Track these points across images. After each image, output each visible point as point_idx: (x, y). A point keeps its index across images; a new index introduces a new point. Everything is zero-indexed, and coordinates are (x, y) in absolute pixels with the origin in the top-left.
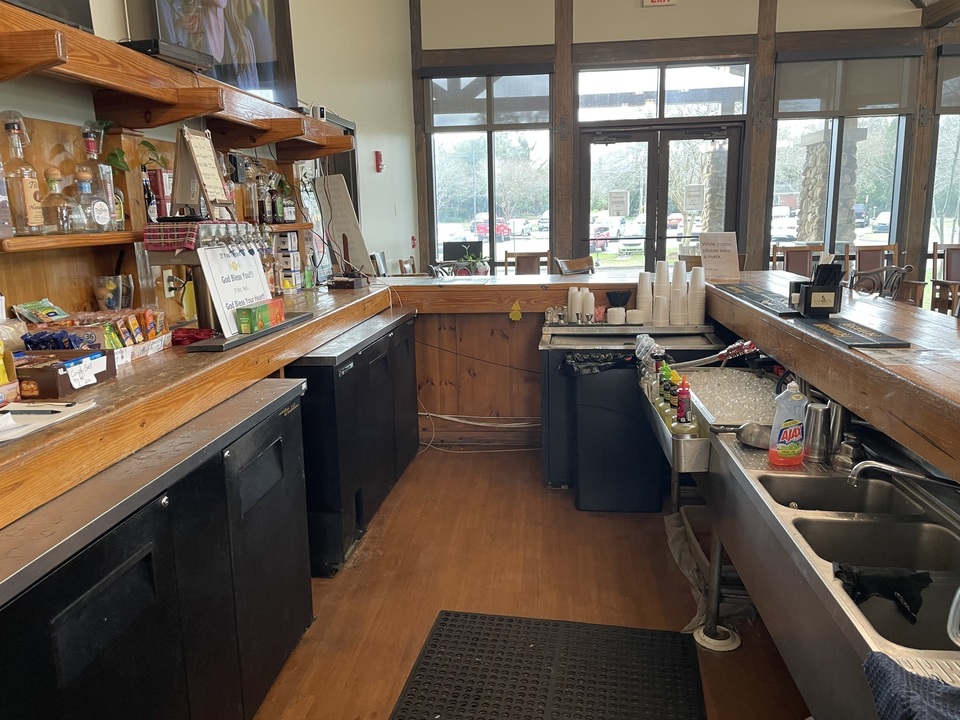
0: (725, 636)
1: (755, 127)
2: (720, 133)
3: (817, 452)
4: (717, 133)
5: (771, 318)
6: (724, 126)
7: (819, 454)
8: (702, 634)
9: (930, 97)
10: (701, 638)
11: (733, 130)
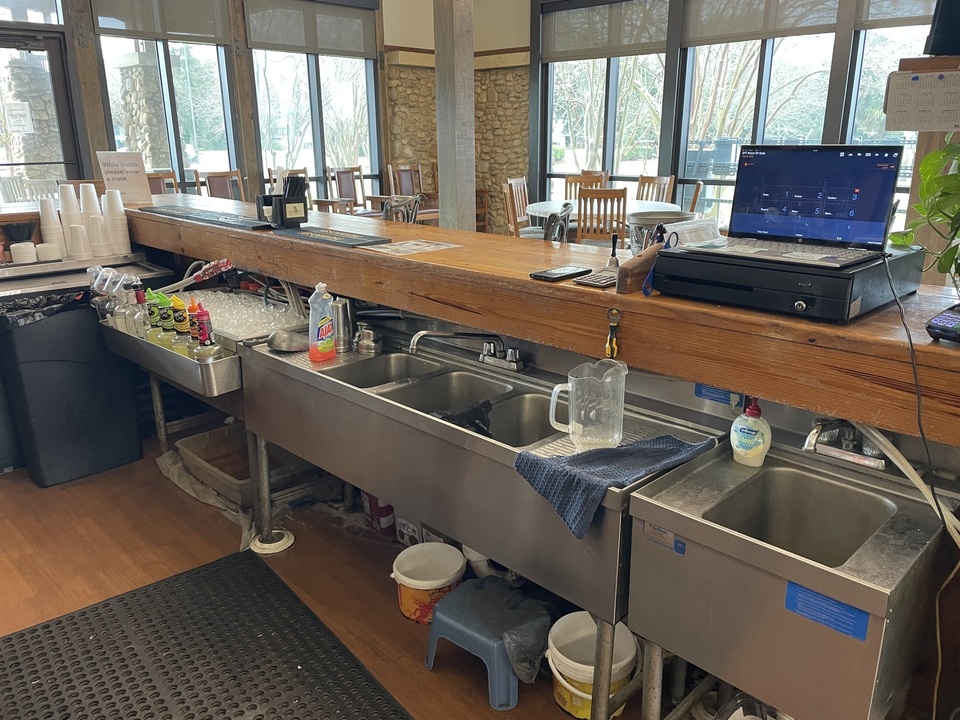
0: (280, 537)
1: (76, 41)
2: (36, 44)
3: (342, 343)
4: (32, 43)
5: (240, 233)
6: (40, 37)
7: (344, 345)
8: (259, 544)
9: (242, 32)
10: (259, 548)
11: (51, 41)
